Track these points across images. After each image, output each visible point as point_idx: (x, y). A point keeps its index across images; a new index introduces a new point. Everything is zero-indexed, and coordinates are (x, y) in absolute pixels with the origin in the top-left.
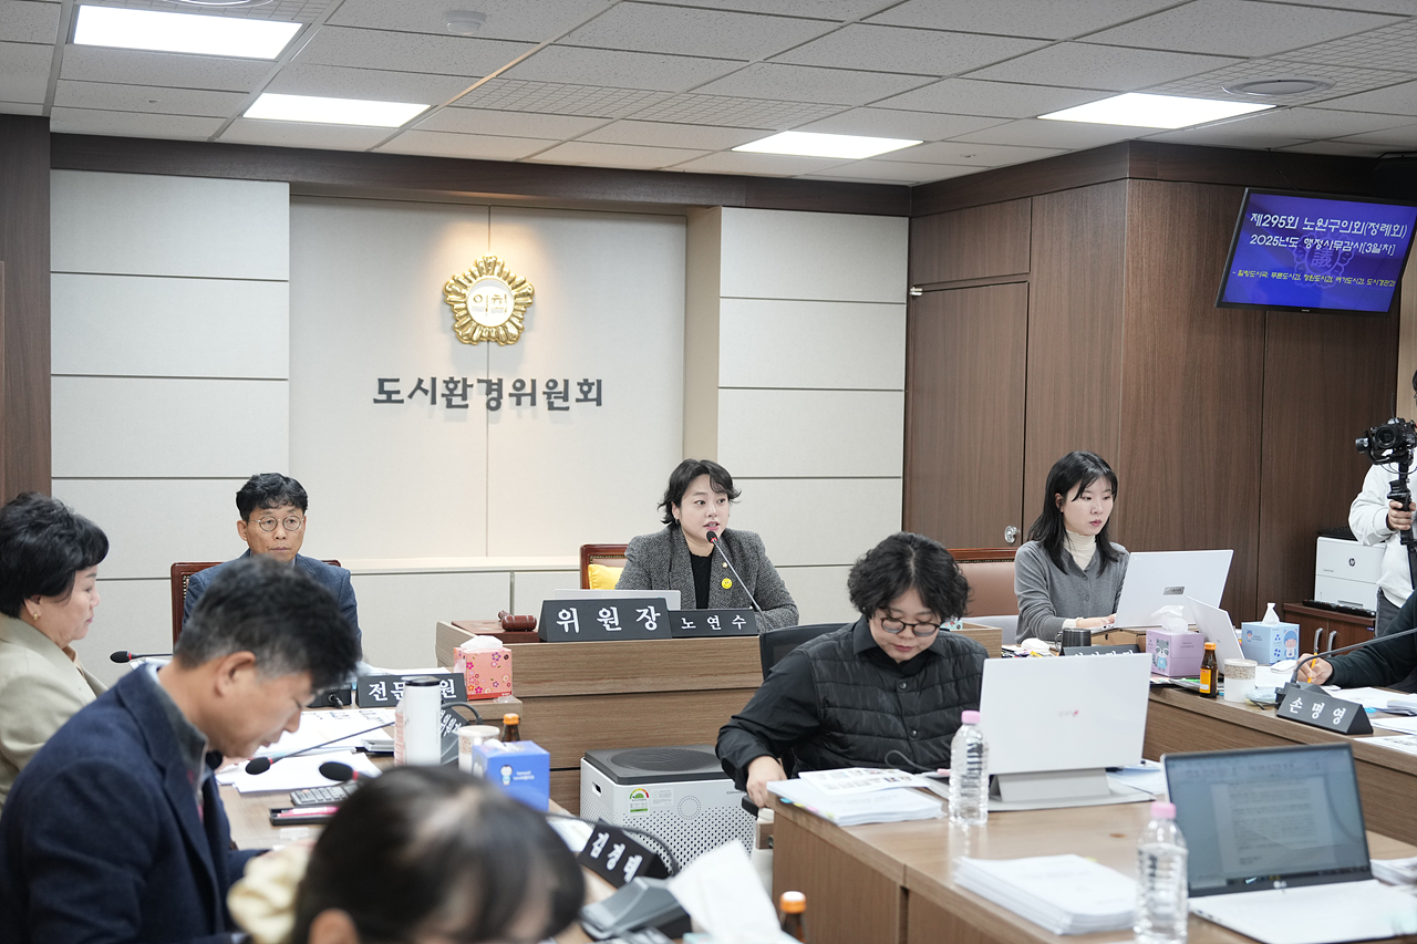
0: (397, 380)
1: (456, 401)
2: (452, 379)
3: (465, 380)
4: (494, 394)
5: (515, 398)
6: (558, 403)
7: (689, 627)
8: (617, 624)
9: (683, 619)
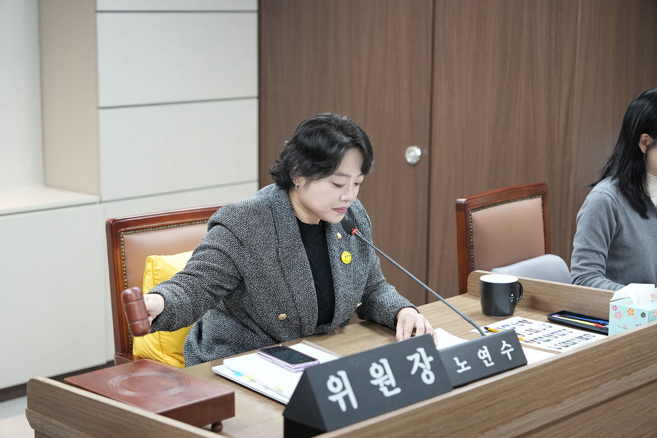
7: (464, 369)
8: (394, 384)
9: (456, 359)
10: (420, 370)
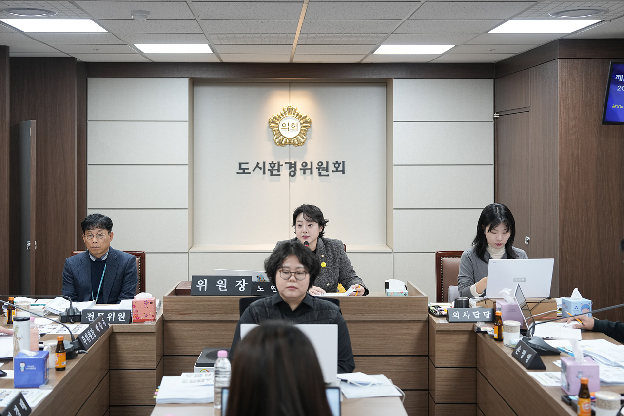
0: (248, 163)
1: (275, 172)
2: (273, 162)
3: (279, 163)
4: (293, 169)
5: (302, 171)
6: (324, 173)
7: (261, 290)
8: (225, 287)
9: (259, 286)
10: (240, 286)
